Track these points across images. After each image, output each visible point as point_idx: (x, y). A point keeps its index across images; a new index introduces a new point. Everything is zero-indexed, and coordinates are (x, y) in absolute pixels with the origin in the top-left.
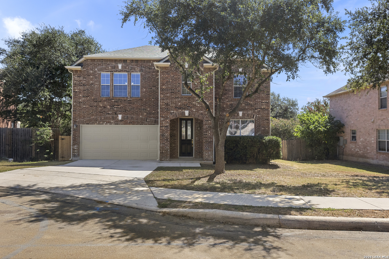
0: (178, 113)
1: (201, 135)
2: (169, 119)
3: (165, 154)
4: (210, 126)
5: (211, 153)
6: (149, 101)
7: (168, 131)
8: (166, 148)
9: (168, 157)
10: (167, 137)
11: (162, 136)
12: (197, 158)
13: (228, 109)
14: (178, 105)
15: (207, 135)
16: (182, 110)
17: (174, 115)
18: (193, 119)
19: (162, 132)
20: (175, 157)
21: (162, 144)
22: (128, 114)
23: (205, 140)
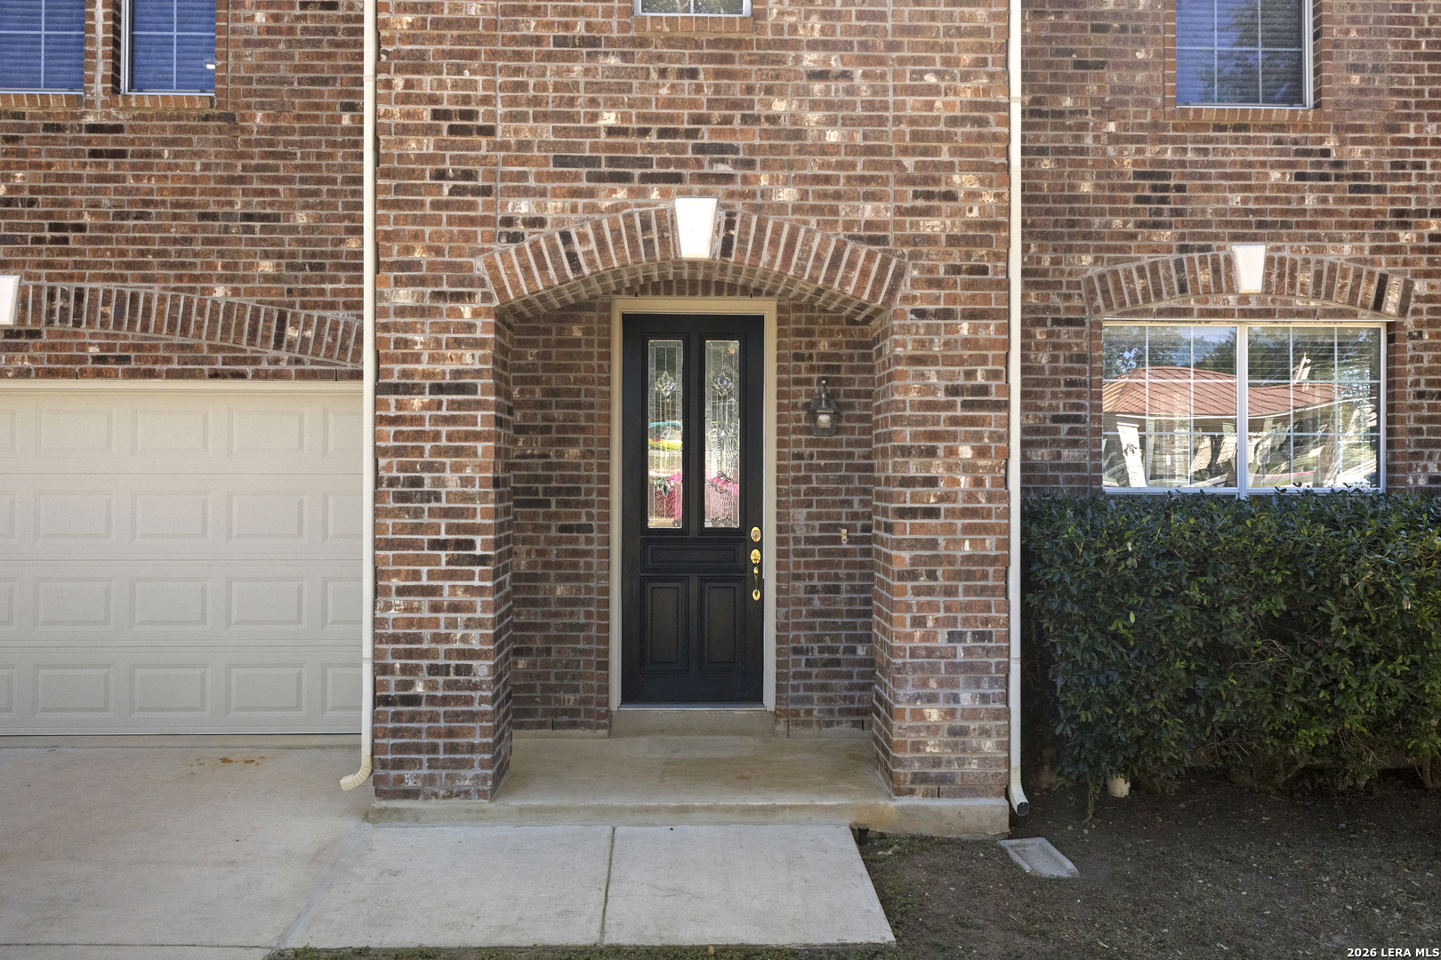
0: (598, 227)
1: (842, 480)
2: (487, 297)
3: (433, 718)
4: (970, 375)
5: (984, 698)
6: (304, 131)
7: (468, 436)
8: (447, 638)
9: (472, 748)
10: (461, 513)
11: (401, 497)
12: (807, 724)
13: (1117, 222)
14: (594, 132)
15: (932, 482)
16: (643, 193)
17: (538, 255)
18: (758, 321)
19: (398, 452)
20: (574, 712)
21: (401, 591)
22: (88, 265)
23: (914, 544)
